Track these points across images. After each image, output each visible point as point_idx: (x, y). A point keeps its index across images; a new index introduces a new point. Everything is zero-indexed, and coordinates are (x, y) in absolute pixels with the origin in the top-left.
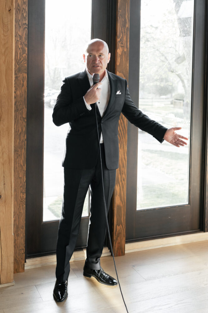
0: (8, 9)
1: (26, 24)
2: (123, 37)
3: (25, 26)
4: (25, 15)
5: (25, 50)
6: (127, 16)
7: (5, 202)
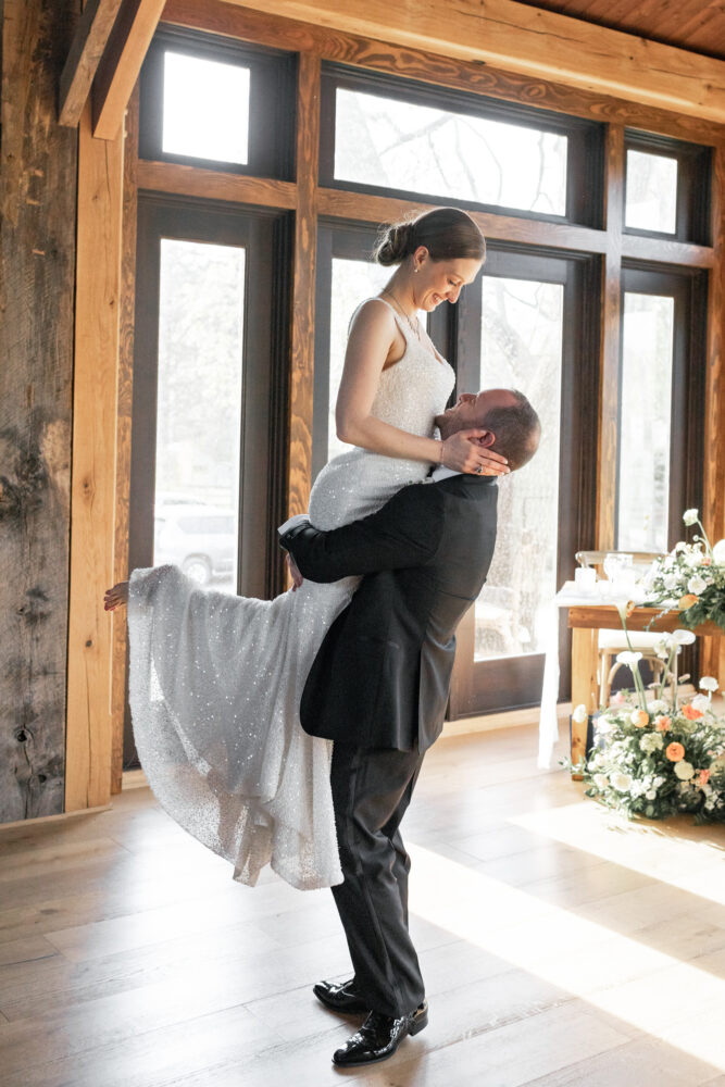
0: (108, 301)
1: (130, 325)
2: (302, 350)
3: (129, 329)
4: (129, 308)
5: (129, 373)
6: (311, 311)
7: (98, 652)
